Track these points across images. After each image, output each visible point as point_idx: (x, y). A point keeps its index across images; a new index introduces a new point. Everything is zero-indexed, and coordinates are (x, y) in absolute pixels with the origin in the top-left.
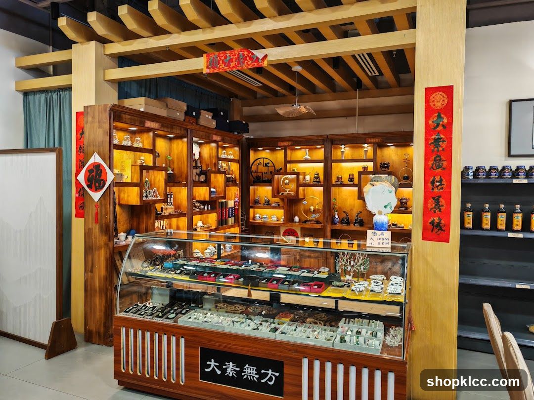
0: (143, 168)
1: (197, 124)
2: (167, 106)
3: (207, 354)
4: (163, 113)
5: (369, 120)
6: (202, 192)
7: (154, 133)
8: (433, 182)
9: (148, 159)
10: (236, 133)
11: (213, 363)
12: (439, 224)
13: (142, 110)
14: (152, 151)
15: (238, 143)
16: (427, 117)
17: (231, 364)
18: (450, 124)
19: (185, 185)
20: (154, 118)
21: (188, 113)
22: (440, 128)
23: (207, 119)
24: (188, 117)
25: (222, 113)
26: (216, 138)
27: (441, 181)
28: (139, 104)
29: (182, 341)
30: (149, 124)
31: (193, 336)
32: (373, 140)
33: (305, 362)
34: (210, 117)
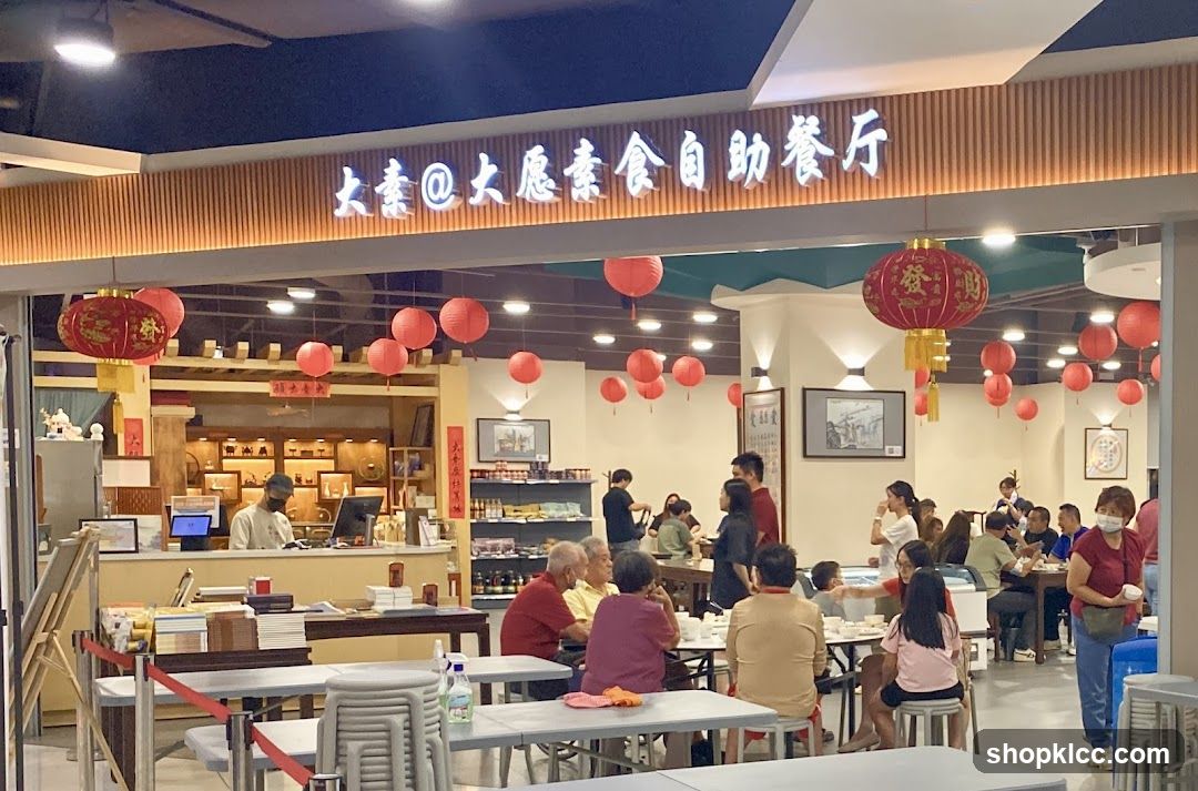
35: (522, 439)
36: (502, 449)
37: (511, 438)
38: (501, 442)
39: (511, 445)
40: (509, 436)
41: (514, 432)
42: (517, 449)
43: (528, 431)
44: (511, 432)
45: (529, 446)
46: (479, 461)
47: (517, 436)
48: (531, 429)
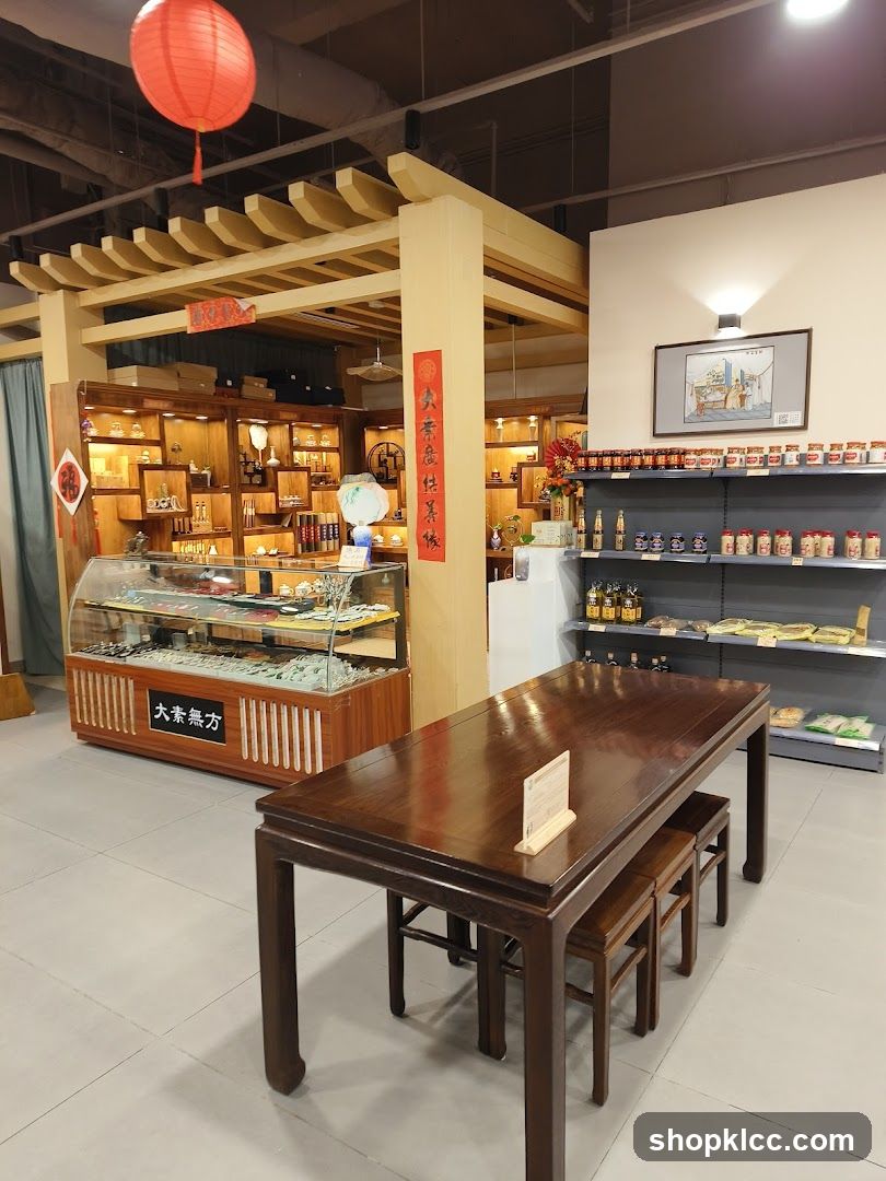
0: (143, 468)
1: (240, 396)
2: (179, 375)
3: (157, 696)
4: (172, 385)
5: (544, 374)
6: (266, 501)
7: (160, 415)
8: (426, 482)
9: (153, 455)
10: (330, 406)
11: (161, 708)
12: (432, 537)
13: (135, 384)
14: (161, 443)
15: (334, 421)
16: (417, 394)
17: (178, 708)
18: (440, 402)
19: (226, 491)
20: (158, 394)
21: (220, 383)
22: (430, 408)
23: (257, 388)
24: (221, 389)
25: (293, 377)
26: (285, 416)
27: (433, 481)
28: (129, 376)
29: (131, 683)
30: (150, 404)
31: (142, 677)
32: (538, 410)
33: (243, 703)
34: (262, 386)
35: (745, 381)
36: (701, 407)
37: (721, 381)
38: (699, 391)
39: (719, 396)
40: (717, 378)
41: (728, 367)
42: (733, 402)
43: (756, 361)
44: (721, 369)
45: (758, 396)
46: (655, 435)
47: (735, 375)
48: (767, 355)
